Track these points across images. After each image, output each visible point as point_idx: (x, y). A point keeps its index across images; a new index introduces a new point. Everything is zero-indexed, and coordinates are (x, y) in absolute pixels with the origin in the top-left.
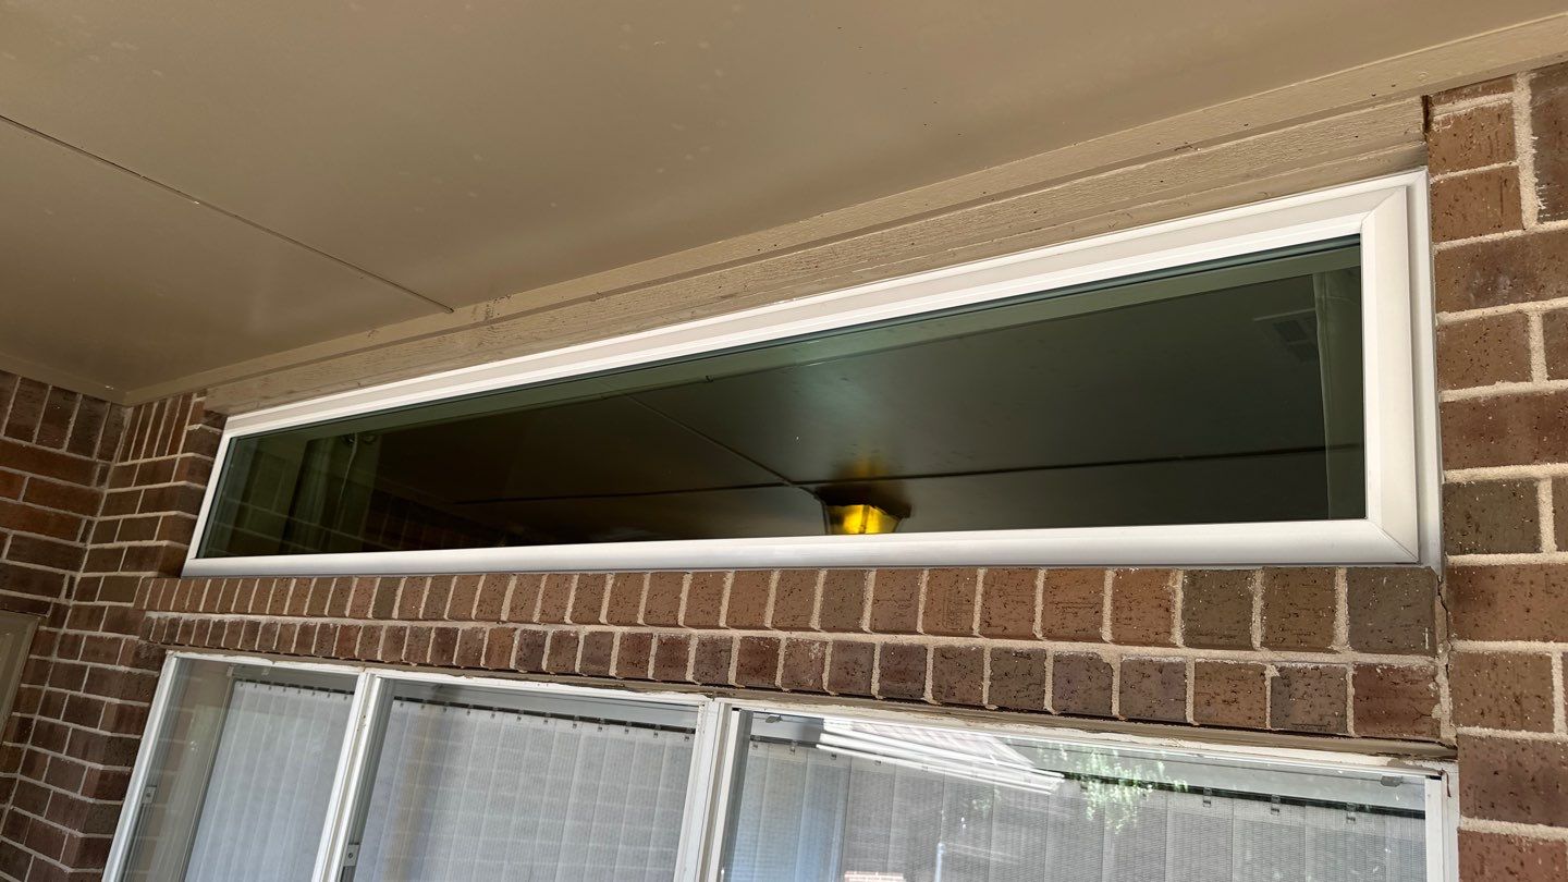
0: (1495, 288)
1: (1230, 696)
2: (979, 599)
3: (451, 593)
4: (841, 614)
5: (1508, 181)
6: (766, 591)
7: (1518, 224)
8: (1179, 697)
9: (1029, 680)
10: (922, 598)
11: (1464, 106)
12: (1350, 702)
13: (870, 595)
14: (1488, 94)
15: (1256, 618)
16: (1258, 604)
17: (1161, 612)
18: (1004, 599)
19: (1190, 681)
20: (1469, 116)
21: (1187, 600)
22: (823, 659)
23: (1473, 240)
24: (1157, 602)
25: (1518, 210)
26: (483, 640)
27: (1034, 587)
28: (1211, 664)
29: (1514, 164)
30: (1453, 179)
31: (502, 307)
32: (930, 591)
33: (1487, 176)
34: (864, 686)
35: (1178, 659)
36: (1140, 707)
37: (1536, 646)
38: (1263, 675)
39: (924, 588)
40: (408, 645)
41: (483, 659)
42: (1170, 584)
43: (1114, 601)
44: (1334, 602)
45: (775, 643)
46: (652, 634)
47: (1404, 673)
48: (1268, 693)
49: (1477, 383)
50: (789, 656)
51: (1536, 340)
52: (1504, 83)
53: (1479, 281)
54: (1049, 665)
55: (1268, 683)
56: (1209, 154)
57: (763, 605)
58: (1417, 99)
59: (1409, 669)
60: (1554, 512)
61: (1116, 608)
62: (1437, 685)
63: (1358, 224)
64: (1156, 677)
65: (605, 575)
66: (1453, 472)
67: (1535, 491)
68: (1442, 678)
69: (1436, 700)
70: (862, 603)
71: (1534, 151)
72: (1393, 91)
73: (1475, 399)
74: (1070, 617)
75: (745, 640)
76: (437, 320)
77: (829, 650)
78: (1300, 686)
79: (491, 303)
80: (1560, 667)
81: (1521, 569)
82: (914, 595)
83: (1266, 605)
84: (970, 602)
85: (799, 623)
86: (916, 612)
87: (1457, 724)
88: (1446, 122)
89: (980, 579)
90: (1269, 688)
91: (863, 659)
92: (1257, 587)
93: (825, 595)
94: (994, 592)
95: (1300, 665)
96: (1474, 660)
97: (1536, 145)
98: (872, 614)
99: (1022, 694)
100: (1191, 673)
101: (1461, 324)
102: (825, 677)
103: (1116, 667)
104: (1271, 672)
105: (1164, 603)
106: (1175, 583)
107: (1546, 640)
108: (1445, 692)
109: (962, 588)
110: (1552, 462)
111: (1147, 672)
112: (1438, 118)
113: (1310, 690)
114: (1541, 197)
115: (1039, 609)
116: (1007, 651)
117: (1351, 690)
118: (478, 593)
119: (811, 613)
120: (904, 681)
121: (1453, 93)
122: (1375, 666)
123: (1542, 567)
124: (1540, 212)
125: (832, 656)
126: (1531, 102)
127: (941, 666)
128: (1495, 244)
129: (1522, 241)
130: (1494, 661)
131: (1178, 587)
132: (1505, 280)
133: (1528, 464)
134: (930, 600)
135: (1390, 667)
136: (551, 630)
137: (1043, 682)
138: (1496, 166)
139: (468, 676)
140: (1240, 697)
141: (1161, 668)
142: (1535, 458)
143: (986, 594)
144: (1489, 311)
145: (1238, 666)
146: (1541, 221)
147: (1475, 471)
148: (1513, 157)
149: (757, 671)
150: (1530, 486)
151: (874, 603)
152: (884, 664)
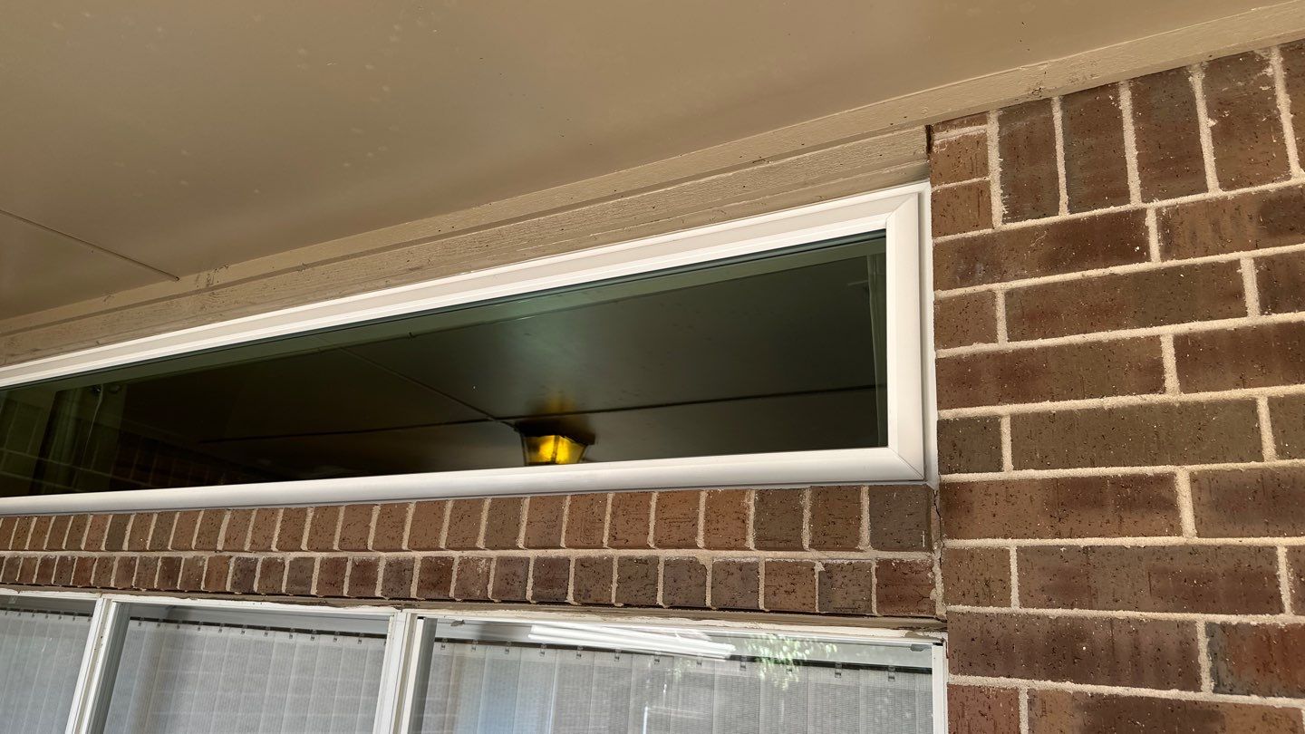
0: (973, 273)
1: (790, 587)
2: (608, 518)
3: (174, 526)
4: (502, 536)
5: (982, 192)
6: (441, 518)
7: (989, 224)
8: (753, 589)
9: (647, 581)
10: (565, 519)
11: (954, 134)
12: (874, 590)
13: (525, 518)
14: (971, 125)
15: (806, 526)
16: (807, 514)
17: (739, 523)
18: (626, 518)
19: (762, 577)
20: (958, 142)
21: (758, 513)
22: (488, 573)
23: (959, 236)
24: (735, 516)
25: (990, 214)
26: (203, 567)
27: (649, 507)
28: (776, 562)
29: (987, 179)
30: (946, 189)
31: (221, 276)
32: (571, 512)
33: (969, 187)
34: (520, 593)
35: (753, 560)
36: (726, 599)
37: (999, 542)
38: (813, 570)
39: (566, 511)
40: (138, 573)
41: (203, 583)
42: (746, 501)
43: (706, 515)
44: (860, 513)
45: (449, 561)
46: (347, 558)
47: (910, 565)
48: (817, 584)
49: (961, 344)
50: (461, 571)
51: (1001, 312)
52: (980, 118)
53: (962, 267)
54: (661, 568)
55: (816, 576)
56: (778, 166)
57: (439, 530)
58: (922, 128)
59: (914, 562)
60: (1012, 441)
61: (708, 521)
62: (934, 574)
63: (884, 222)
64: (738, 575)
65: (306, 509)
66: (944, 411)
67: (999, 425)
68: (937, 569)
69: (933, 586)
70: (518, 525)
71: (1000, 170)
72: (905, 121)
73: (959, 356)
74: (674, 529)
75: (425, 559)
76: (164, 287)
77: (493, 565)
78: (838, 578)
79: (212, 272)
80: (1015, 557)
81: (990, 483)
82: (559, 517)
83: (813, 516)
84: (601, 521)
85: (467, 544)
86: (560, 530)
87: (947, 603)
88: (942, 146)
89: (610, 501)
90: (817, 580)
91: (520, 571)
92: (807, 502)
93: (490, 518)
94: (620, 513)
95: (839, 562)
96: (957, 554)
97: (1002, 165)
98: (526, 535)
99: (640, 593)
100: (762, 570)
101: (950, 299)
102: (490, 587)
103: (709, 567)
104: (819, 568)
105: (741, 516)
106: (749, 500)
107: (1006, 537)
108: (939, 579)
109: (596, 510)
110: (1010, 403)
111: (732, 570)
112: (937, 142)
113: (846, 581)
114: (1005, 204)
115: (652, 525)
116: (630, 559)
117: (875, 580)
118: (198, 526)
119: (478, 534)
120: (552, 587)
121: (948, 124)
122: (891, 561)
123: (1003, 482)
124: (1004, 216)
125: (496, 569)
126: (999, 133)
127: (580, 574)
128: (974, 239)
129: (992, 238)
130: (972, 554)
131: (752, 502)
132: (980, 267)
133: (995, 405)
134: (571, 521)
135: (901, 561)
136: (262, 557)
137: (656, 583)
138: (975, 180)
139: (193, 598)
140: (797, 588)
141: (741, 567)
142: (999, 401)
143: (614, 514)
144: (969, 290)
145: (796, 564)
146: (1004, 222)
147: (959, 410)
148: (986, 174)
149: (434, 586)
150: (995, 421)
151: (528, 524)
152: (537, 574)
